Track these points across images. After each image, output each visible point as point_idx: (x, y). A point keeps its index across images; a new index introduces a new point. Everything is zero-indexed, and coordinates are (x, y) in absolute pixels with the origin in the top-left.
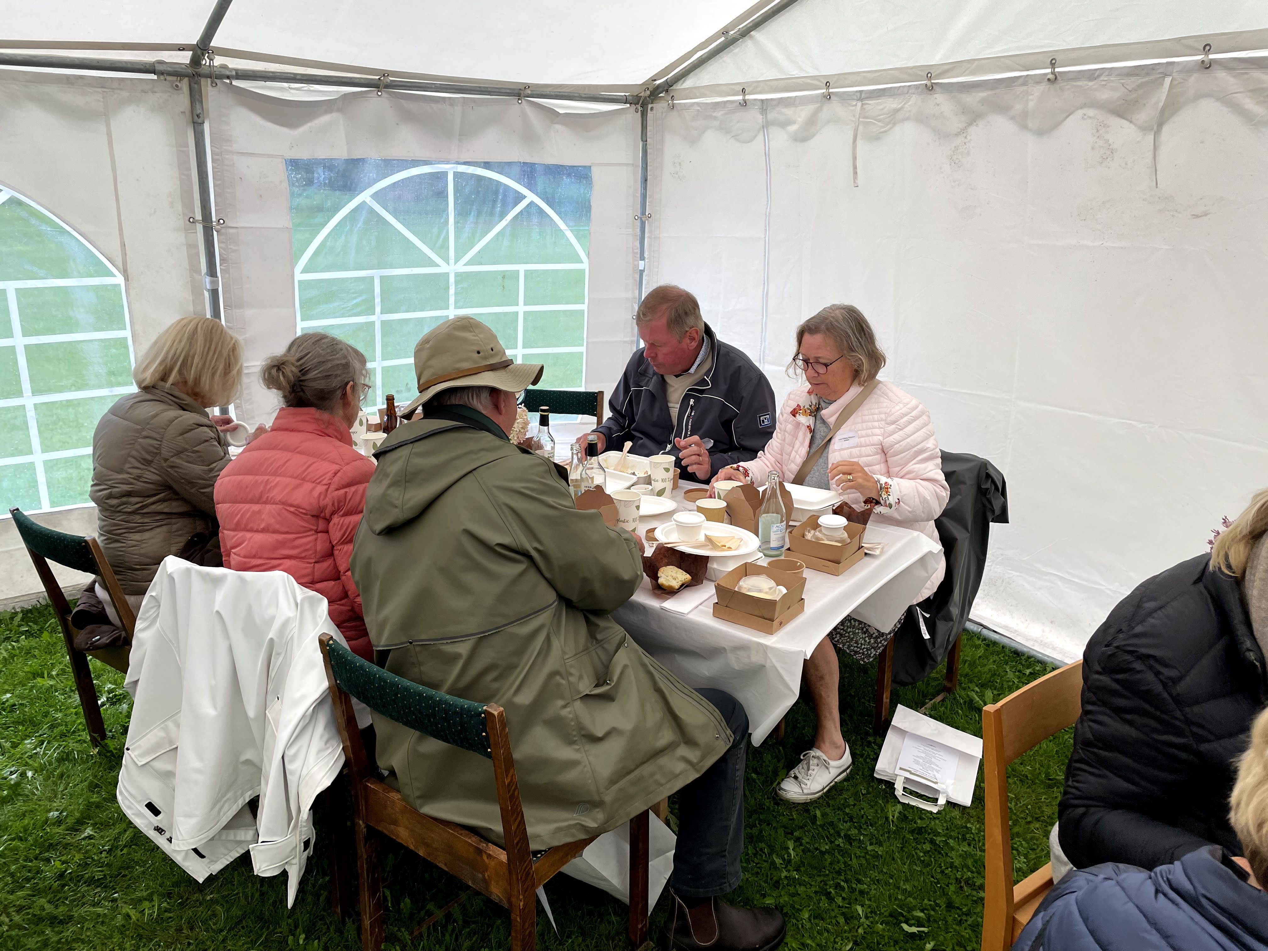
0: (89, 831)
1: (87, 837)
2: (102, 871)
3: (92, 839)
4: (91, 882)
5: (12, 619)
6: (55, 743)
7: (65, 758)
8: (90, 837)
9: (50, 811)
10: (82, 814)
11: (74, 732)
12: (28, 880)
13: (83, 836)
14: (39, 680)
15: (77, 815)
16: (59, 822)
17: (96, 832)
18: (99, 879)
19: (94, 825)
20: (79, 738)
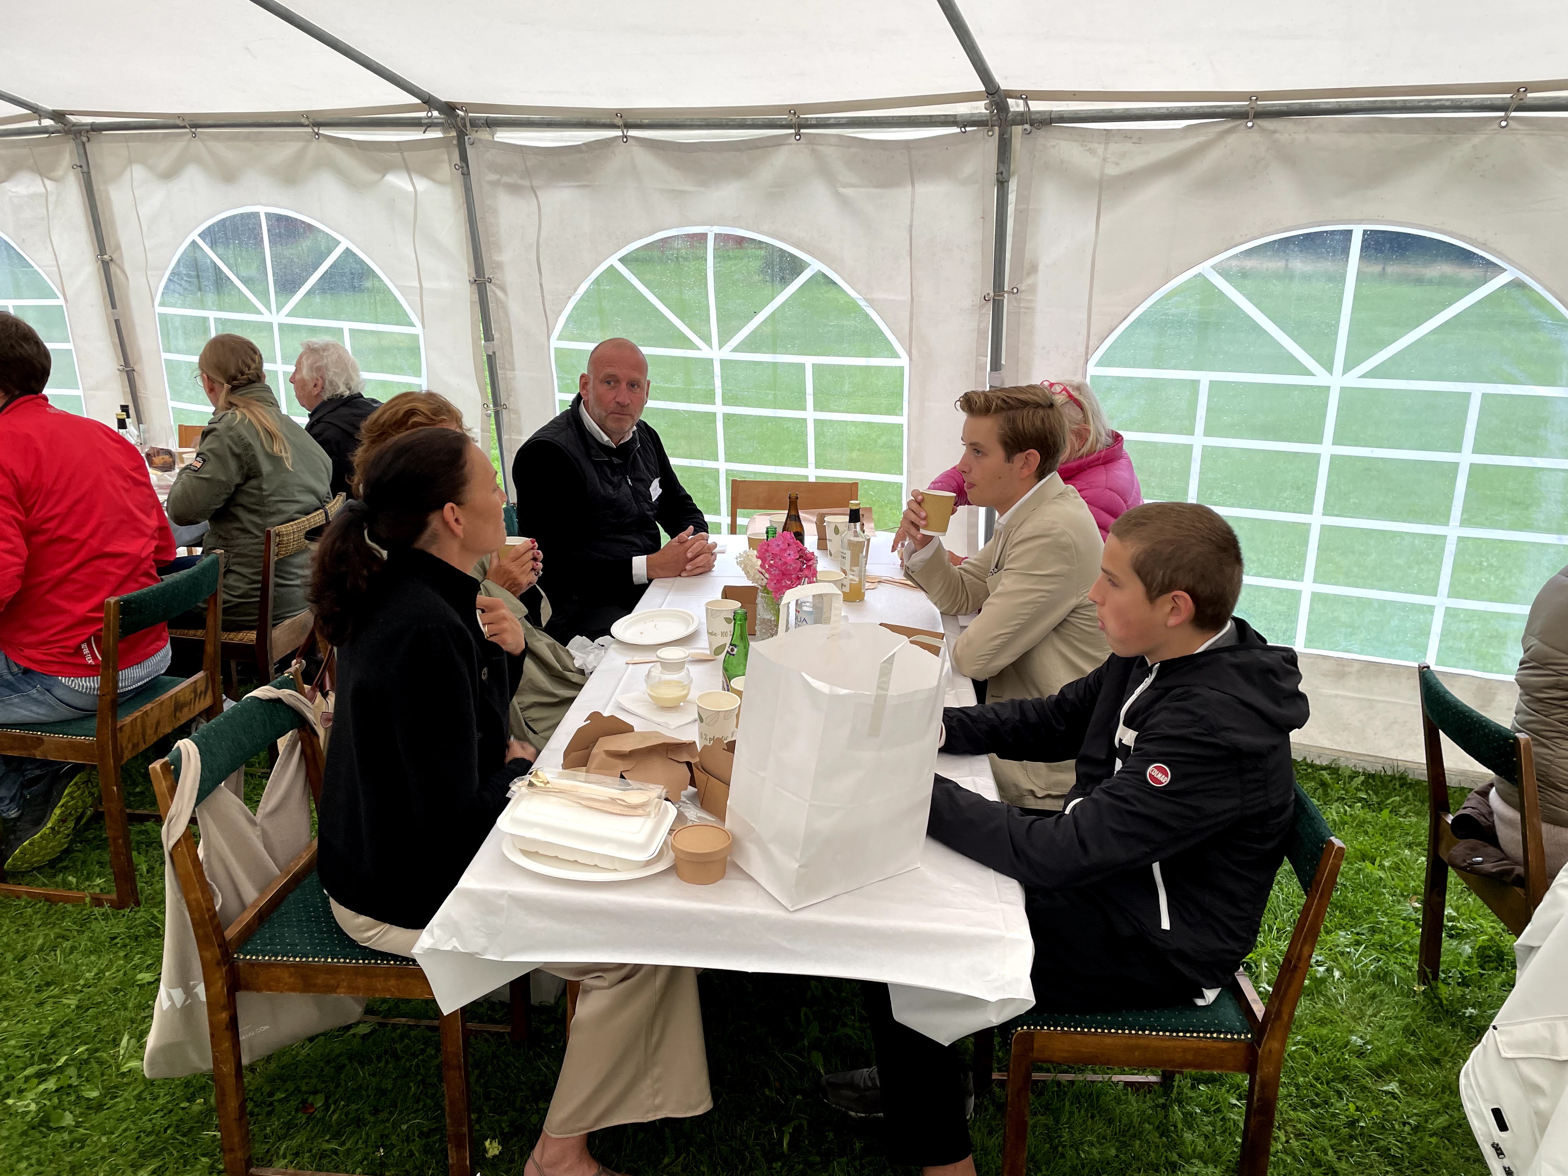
0: (1393, 1087)
1: (1390, 1092)
2: (1401, 1149)
3: (1395, 1098)
4: (1384, 1152)
5: (1351, 778)
6: (1374, 952)
7: (1381, 976)
8: (1393, 1095)
9: (1352, 1032)
10: (1390, 1060)
11: (1398, 949)
12: (1315, 1106)
13: (1385, 1088)
14: (1368, 863)
15: (1385, 1058)
16: (1361, 1054)
17: (1402, 1093)
18: (1394, 1156)
19: (1401, 1083)
20: (1404, 961)
